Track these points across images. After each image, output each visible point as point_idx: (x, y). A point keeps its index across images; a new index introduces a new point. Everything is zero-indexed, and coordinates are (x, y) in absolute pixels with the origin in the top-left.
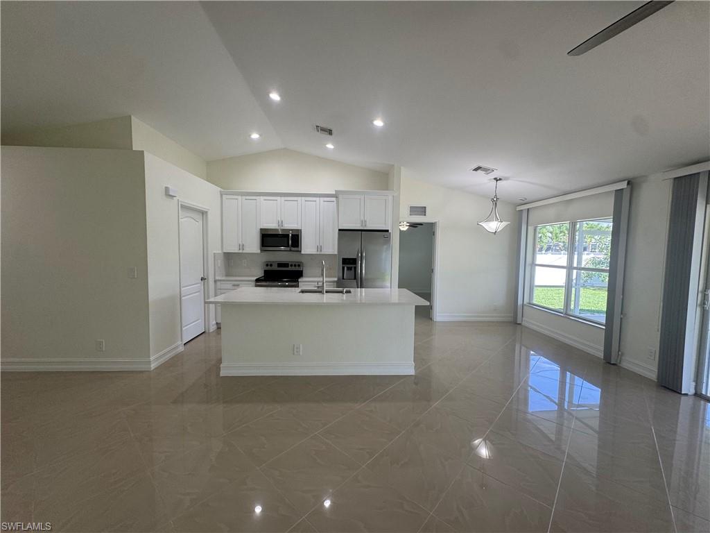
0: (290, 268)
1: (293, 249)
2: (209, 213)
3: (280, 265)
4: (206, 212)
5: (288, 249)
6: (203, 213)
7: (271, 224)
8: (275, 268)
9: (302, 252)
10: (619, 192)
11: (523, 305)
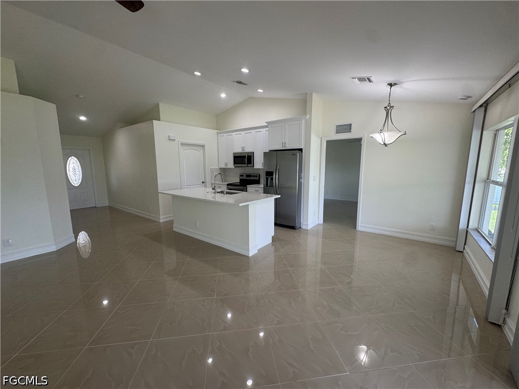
0: (252, 178)
1: (249, 165)
2: (206, 146)
3: (247, 176)
4: (204, 146)
5: (246, 165)
6: (203, 146)
7: (238, 150)
8: (245, 177)
9: (255, 168)
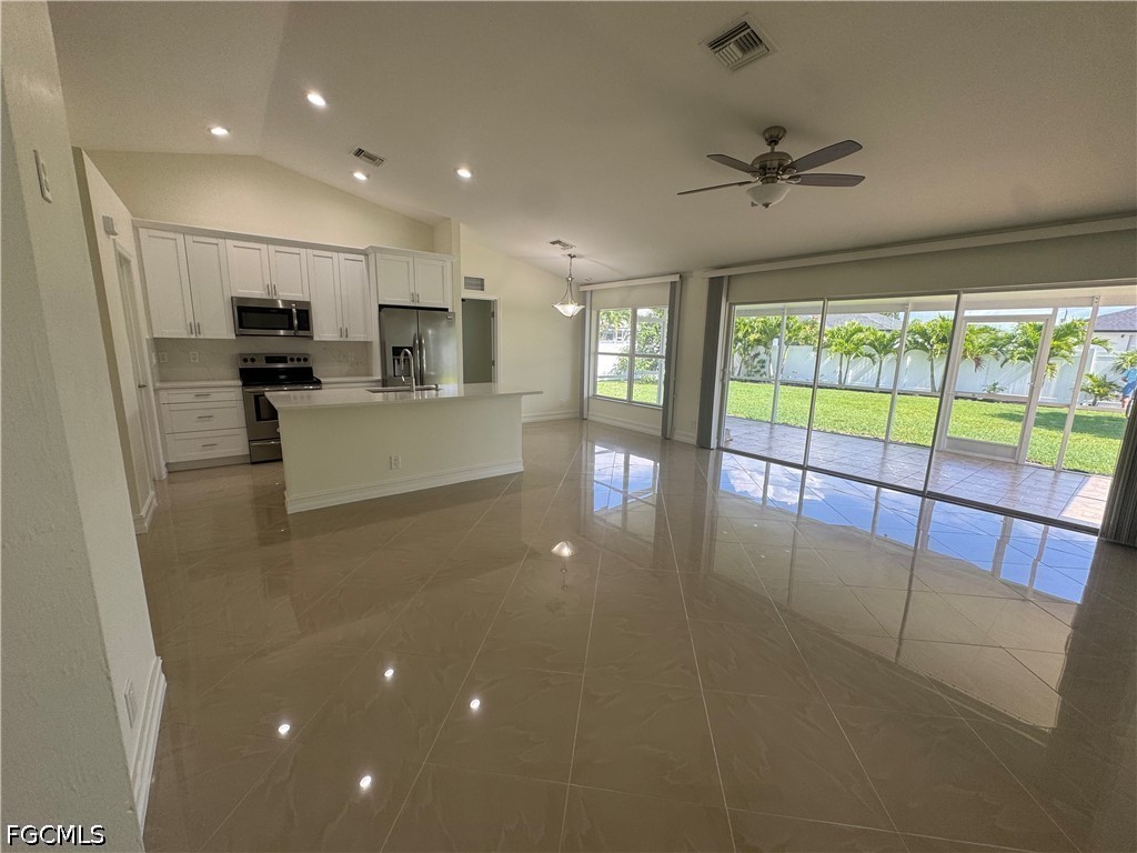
0: (290, 365)
1: (301, 333)
2: (132, 264)
3: (270, 359)
4: (129, 262)
5: (292, 332)
7: (255, 291)
8: (261, 364)
9: (315, 339)
10: (673, 284)
11: (589, 398)
